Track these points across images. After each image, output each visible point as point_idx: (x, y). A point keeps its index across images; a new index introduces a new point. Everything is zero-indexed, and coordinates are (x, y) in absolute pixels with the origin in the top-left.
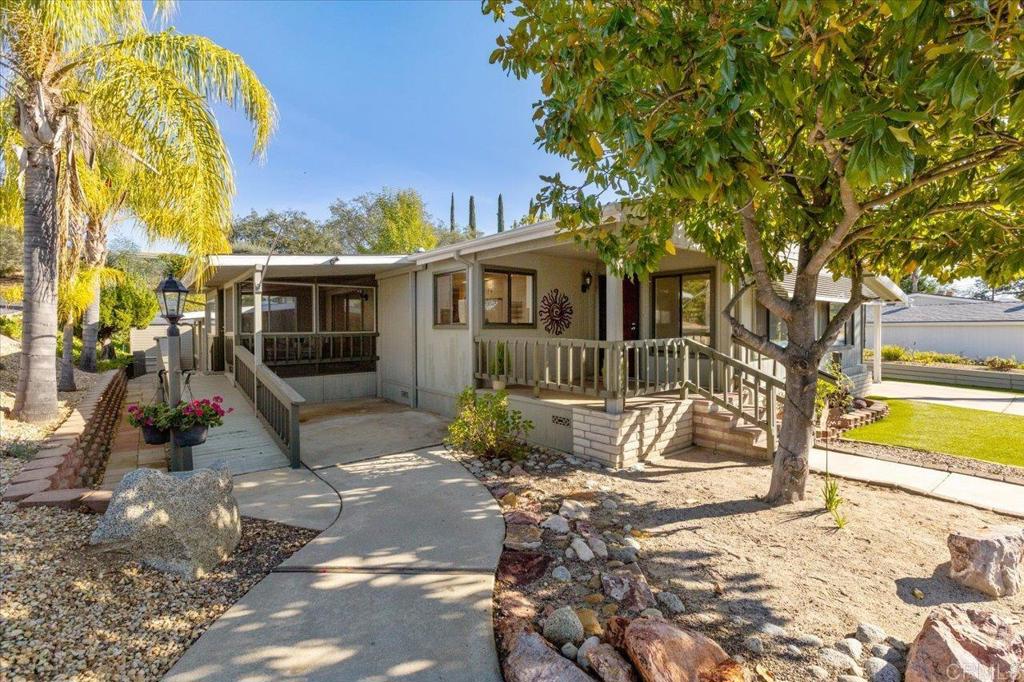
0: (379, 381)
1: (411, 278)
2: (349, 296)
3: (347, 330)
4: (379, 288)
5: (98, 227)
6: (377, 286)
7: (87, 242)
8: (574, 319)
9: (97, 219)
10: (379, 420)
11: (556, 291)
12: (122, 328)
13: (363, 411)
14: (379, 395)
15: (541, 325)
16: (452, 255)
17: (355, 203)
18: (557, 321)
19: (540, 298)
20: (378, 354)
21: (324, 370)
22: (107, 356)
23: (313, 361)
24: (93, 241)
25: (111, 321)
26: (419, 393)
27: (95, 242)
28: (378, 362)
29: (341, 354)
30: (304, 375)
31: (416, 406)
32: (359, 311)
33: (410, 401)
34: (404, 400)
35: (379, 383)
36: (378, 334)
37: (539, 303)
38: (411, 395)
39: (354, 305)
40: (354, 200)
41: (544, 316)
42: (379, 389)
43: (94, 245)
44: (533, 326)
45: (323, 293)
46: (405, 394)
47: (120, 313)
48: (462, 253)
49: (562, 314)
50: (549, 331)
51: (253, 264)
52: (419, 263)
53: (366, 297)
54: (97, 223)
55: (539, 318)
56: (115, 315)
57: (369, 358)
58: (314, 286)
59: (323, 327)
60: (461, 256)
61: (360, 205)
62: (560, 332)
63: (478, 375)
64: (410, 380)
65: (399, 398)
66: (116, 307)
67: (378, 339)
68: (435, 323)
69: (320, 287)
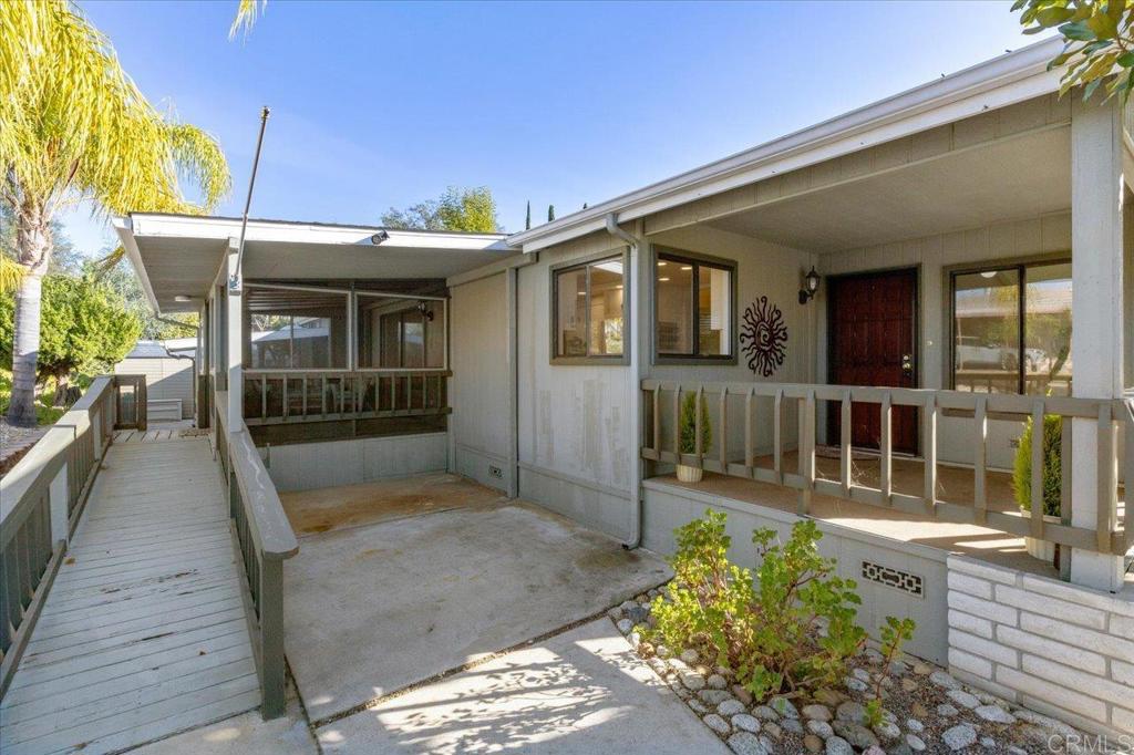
0: (452, 445)
1: (509, 278)
2: (405, 315)
3: (402, 366)
4: (452, 300)
5: (37, 209)
6: (449, 298)
7: (19, 232)
8: (789, 348)
9: (35, 198)
10: (458, 529)
11: (764, 299)
12: (81, 362)
13: (429, 504)
14: (452, 469)
15: (744, 358)
16: (601, 224)
17: (411, 214)
18: (765, 352)
19: (742, 312)
20: (450, 404)
21: (365, 430)
22: (63, 400)
23: (348, 416)
24: (28, 231)
25: (65, 352)
26: (522, 472)
27: (33, 232)
28: (451, 418)
29: (393, 406)
30: (333, 438)
31: (516, 496)
32: (420, 340)
33: (506, 483)
34: (494, 482)
35: (452, 452)
36: (449, 373)
37: (742, 322)
38: (508, 473)
39: (412, 330)
40: (411, 209)
41: (748, 342)
42: (451, 459)
43: (31, 236)
44: (731, 360)
45: (364, 307)
46: (496, 472)
47: (78, 339)
48: (624, 218)
49: (771, 341)
50: (754, 368)
51: (225, 237)
52: (527, 249)
53: (431, 316)
54: (35, 204)
55: (741, 346)
56: (71, 343)
57: (435, 411)
58: (349, 293)
59: (364, 361)
60: (620, 225)
61: (418, 215)
62: (770, 372)
63: (651, 454)
64: (508, 448)
65: (484, 476)
66: (71, 331)
67: (450, 381)
68: (555, 355)
69: (359, 296)
